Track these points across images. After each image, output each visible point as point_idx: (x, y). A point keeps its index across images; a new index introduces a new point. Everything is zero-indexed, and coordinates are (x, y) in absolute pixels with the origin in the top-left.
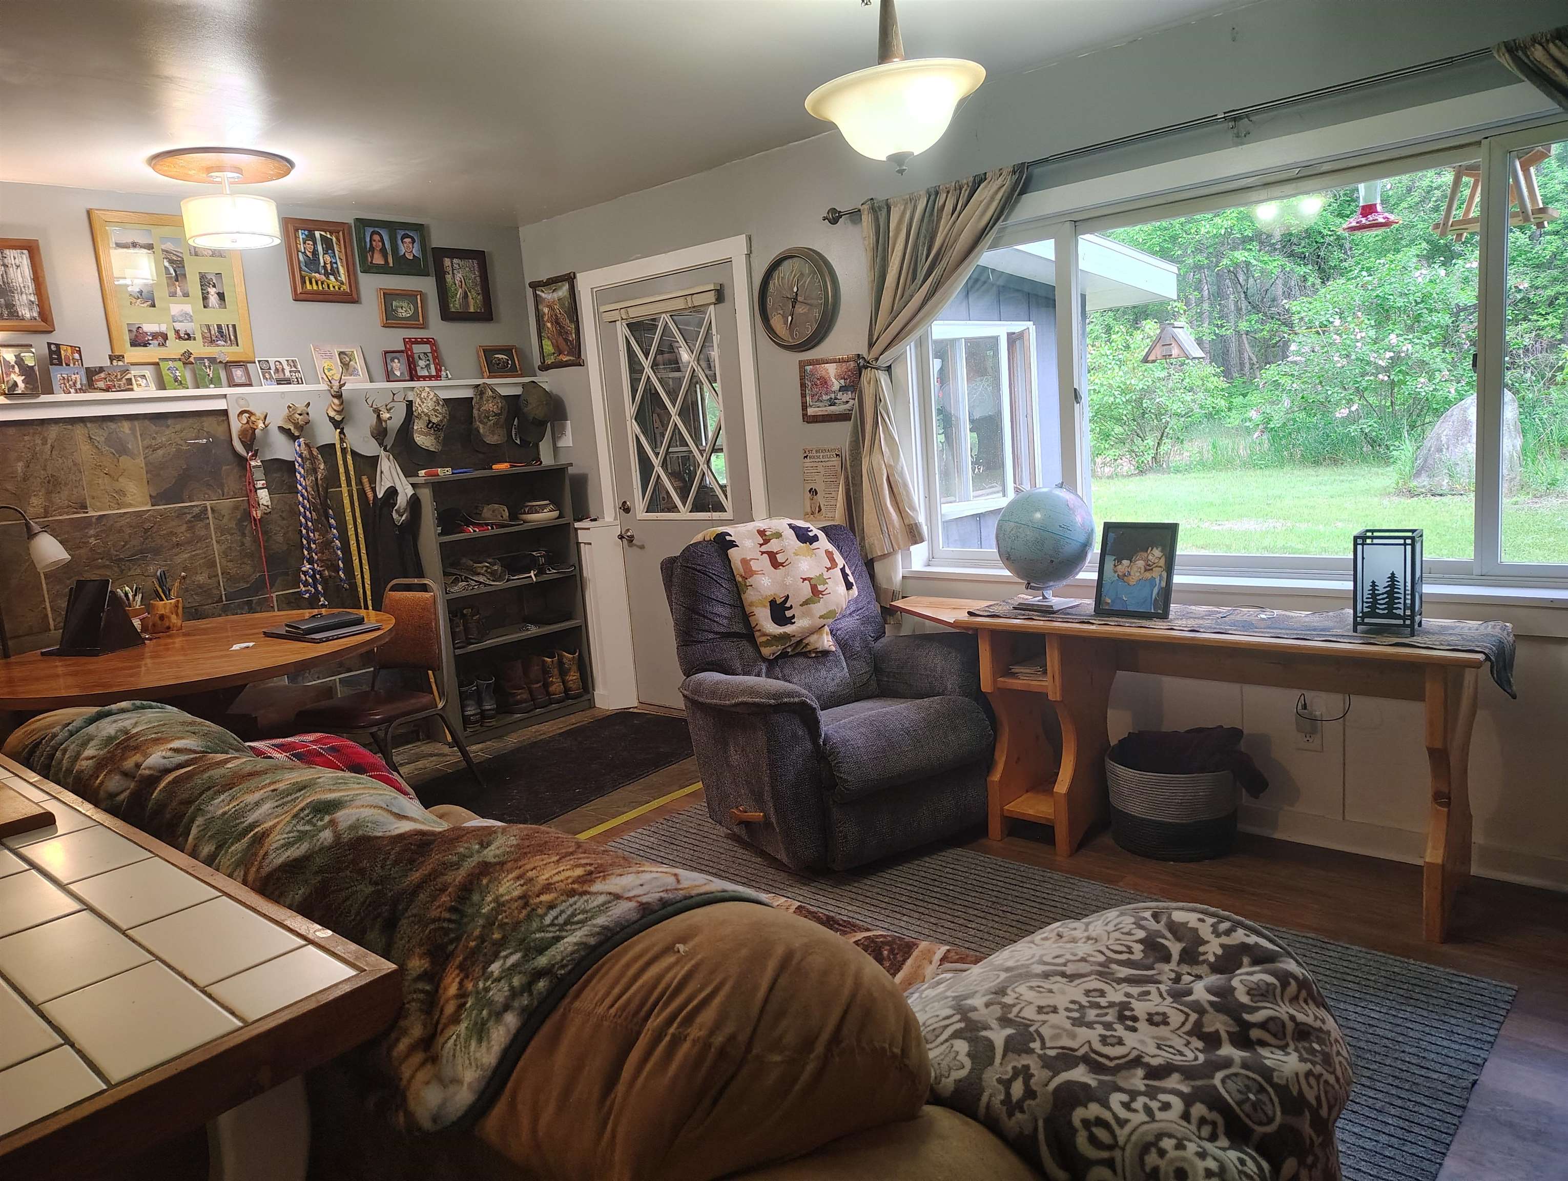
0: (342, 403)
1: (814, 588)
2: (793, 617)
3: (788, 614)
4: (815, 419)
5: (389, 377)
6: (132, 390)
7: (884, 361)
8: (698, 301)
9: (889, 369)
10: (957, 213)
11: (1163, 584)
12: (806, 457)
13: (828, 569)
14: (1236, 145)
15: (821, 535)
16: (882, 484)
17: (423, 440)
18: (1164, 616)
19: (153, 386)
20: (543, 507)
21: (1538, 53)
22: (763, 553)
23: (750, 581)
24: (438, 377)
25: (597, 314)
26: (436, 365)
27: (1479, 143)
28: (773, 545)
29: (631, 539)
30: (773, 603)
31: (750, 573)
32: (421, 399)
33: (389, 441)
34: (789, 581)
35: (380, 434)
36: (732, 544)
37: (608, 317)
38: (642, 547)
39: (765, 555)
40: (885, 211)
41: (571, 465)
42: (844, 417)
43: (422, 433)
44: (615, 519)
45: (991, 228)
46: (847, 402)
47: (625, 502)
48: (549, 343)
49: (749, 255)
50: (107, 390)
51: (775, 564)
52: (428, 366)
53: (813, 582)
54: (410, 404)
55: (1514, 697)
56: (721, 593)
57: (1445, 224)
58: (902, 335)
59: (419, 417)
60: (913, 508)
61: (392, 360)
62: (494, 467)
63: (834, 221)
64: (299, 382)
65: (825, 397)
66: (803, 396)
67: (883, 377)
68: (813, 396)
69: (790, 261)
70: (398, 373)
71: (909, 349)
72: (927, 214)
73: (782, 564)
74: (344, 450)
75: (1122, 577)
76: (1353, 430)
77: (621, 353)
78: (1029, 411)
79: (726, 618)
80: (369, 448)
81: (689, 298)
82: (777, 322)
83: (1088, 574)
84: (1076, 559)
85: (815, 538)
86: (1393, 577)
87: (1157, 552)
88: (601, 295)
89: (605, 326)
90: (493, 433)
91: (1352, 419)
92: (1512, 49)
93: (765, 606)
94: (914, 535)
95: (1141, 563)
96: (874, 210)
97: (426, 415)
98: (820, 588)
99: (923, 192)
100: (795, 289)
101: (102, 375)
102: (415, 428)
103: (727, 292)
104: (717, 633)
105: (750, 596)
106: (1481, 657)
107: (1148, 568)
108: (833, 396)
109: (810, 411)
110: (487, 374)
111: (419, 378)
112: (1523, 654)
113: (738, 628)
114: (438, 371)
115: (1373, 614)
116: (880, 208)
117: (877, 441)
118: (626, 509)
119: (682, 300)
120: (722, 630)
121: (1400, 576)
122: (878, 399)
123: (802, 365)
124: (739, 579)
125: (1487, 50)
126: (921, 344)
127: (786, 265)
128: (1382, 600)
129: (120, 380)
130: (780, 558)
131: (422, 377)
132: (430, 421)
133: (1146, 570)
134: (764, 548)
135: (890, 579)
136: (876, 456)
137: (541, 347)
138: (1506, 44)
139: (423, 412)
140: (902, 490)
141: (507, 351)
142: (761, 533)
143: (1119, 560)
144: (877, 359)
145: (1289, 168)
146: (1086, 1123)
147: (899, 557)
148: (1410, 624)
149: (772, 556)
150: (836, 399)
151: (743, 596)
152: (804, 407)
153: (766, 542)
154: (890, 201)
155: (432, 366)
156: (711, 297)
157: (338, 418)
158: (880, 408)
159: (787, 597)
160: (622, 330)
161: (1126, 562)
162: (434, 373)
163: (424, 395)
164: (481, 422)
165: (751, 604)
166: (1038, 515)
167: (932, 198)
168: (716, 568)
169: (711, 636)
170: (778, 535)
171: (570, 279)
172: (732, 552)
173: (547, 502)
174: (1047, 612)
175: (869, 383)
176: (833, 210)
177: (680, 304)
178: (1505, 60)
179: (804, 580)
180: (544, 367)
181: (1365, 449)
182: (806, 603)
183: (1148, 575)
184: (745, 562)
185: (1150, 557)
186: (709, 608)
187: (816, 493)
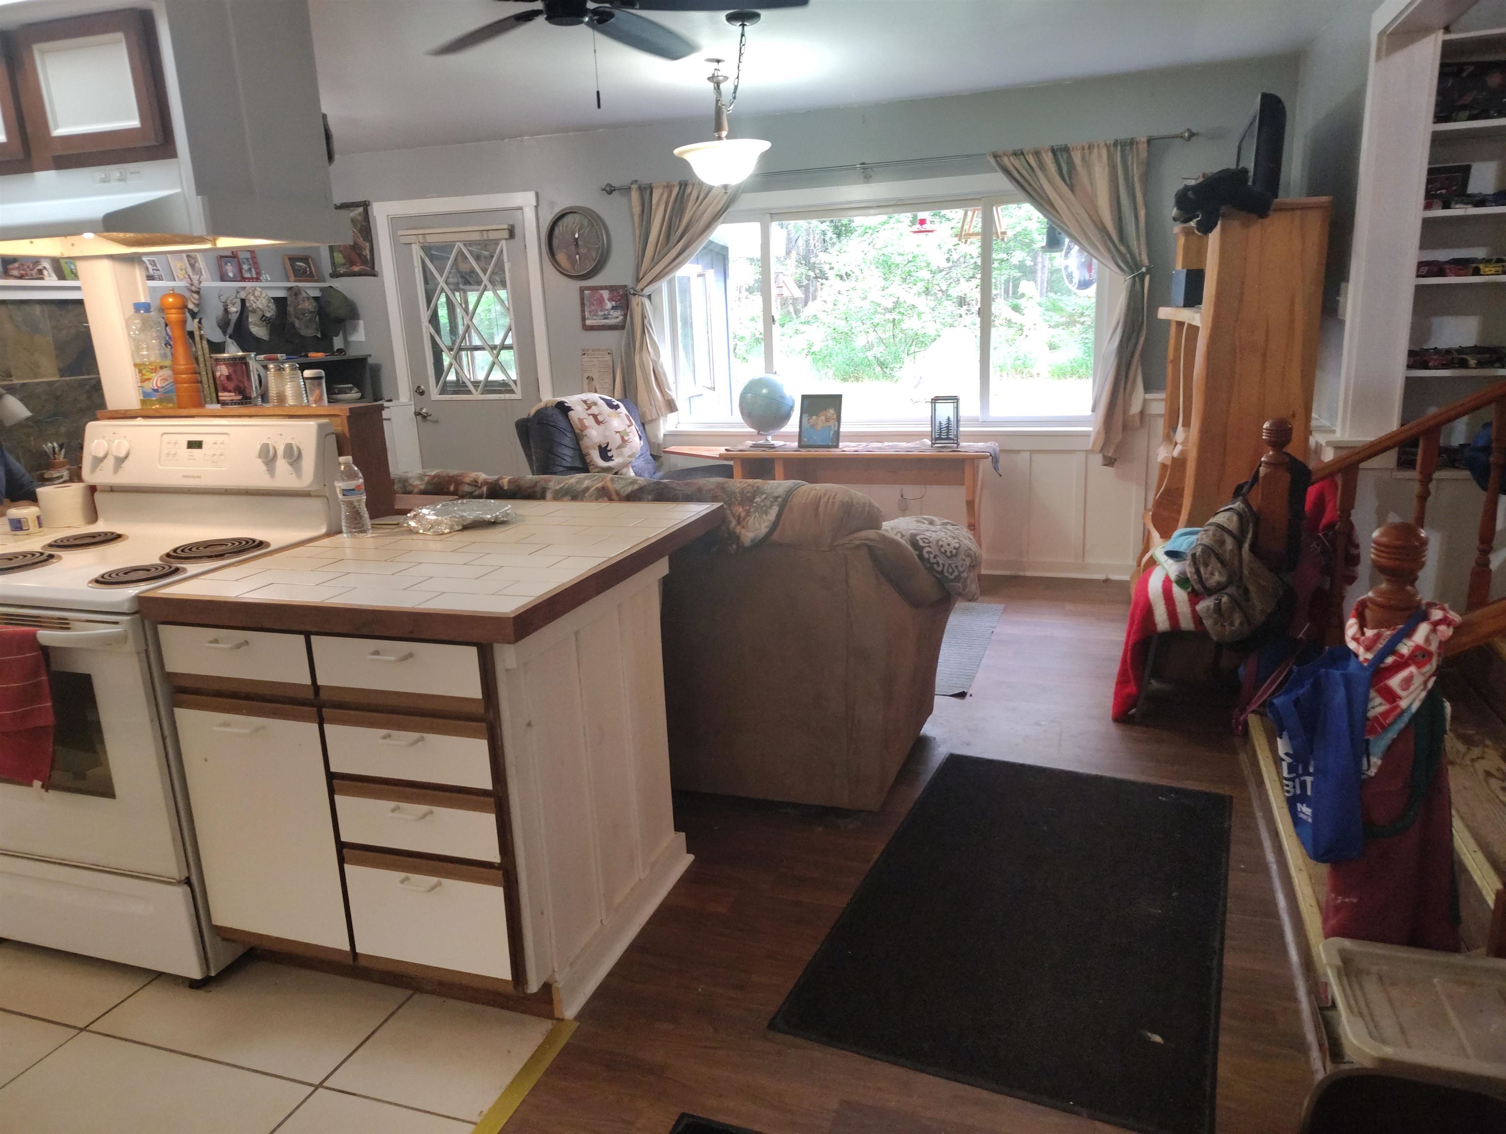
0: (200, 299)
1: (622, 438)
2: (612, 456)
3: (610, 454)
4: (592, 328)
5: (223, 278)
6: (42, 279)
7: (647, 291)
8: (493, 236)
9: (649, 297)
10: (699, 201)
11: (836, 429)
12: (584, 354)
13: (629, 426)
14: (865, 183)
15: (620, 403)
16: (650, 373)
17: (259, 331)
18: (837, 446)
19: (54, 277)
20: (351, 389)
21: (1006, 160)
22: (589, 415)
23: (585, 432)
24: (257, 279)
25: (394, 238)
26: (256, 268)
27: (980, 199)
28: (594, 410)
29: (424, 417)
30: (600, 447)
31: (584, 428)
32: (255, 297)
33: (230, 330)
34: (608, 433)
35: (223, 325)
36: (569, 409)
37: (404, 240)
38: (436, 422)
39: (591, 416)
40: (648, 192)
41: (370, 355)
42: (620, 327)
43: (255, 324)
44: (410, 400)
45: (724, 212)
46: (617, 317)
47: (419, 387)
48: (341, 255)
49: (536, 207)
50: (21, 277)
51: (598, 422)
52: (250, 270)
53: (622, 434)
54: (243, 301)
55: (1000, 476)
56: (567, 440)
57: (961, 235)
58: (661, 274)
59: (254, 311)
60: (670, 389)
61: (226, 264)
62: (311, 354)
63: (610, 192)
64: (161, 279)
65: (600, 313)
66: (583, 311)
67: (647, 302)
68: (590, 312)
69: (571, 215)
70: (231, 275)
71: (664, 285)
72: (679, 198)
73: (601, 422)
74: (201, 337)
75: (813, 426)
76: (870, 355)
77: (416, 270)
78: (709, 329)
79: (570, 457)
80: (217, 336)
81: (485, 233)
82: (561, 257)
83: (792, 426)
84: (786, 417)
85: (617, 407)
86: (949, 419)
87: (832, 411)
88: (395, 222)
89: (401, 248)
90: (307, 327)
91: (870, 347)
92: (996, 156)
93: (595, 449)
94: (671, 406)
95: (823, 418)
96: (641, 189)
97: (261, 310)
98: (626, 438)
99: (676, 183)
100: (577, 236)
101: (16, 265)
102: (250, 320)
103: (517, 231)
104: (565, 467)
105: (585, 443)
106: (988, 454)
107: (827, 420)
108: (606, 312)
109: (588, 322)
110: (292, 278)
111: (244, 279)
112: (1002, 460)
113: (578, 464)
114: (258, 274)
115: (940, 438)
116: (645, 189)
117: (645, 344)
118: (420, 392)
119: (478, 234)
120: (569, 465)
121: (952, 419)
122: (643, 317)
123: (582, 290)
124: (577, 431)
125: (984, 154)
126: (671, 283)
127: (568, 219)
128: (944, 431)
129: (32, 270)
130: (600, 418)
131: (246, 278)
132: (264, 316)
133: (826, 421)
134: (589, 412)
135: (656, 436)
136: (645, 354)
137: (332, 258)
138: (993, 153)
139: (258, 307)
140: (662, 377)
141: (305, 259)
142: (585, 402)
143: (811, 416)
144: (642, 290)
145: (891, 200)
146: (921, 539)
147: (662, 421)
148: (956, 440)
149: (595, 417)
150: (609, 314)
151: (581, 443)
152: (584, 319)
153: (589, 408)
154: (654, 185)
155: (253, 270)
156: (506, 234)
157: (196, 310)
158: (646, 322)
159: (608, 444)
160: (417, 252)
161: (814, 417)
162: (254, 276)
163: (257, 293)
164: (298, 318)
165: (587, 447)
166: (765, 391)
167: (683, 187)
168: (562, 424)
169: (562, 469)
170: (595, 404)
171: (366, 205)
172: (571, 413)
173: (350, 385)
174: (772, 447)
175: (638, 305)
176: (609, 185)
177: (476, 237)
178: (992, 161)
179: (617, 432)
180: (335, 275)
181: (876, 371)
182: (619, 447)
183: (827, 424)
184: (580, 420)
185: (828, 414)
186: (560, 451)
187: (593, 380)
